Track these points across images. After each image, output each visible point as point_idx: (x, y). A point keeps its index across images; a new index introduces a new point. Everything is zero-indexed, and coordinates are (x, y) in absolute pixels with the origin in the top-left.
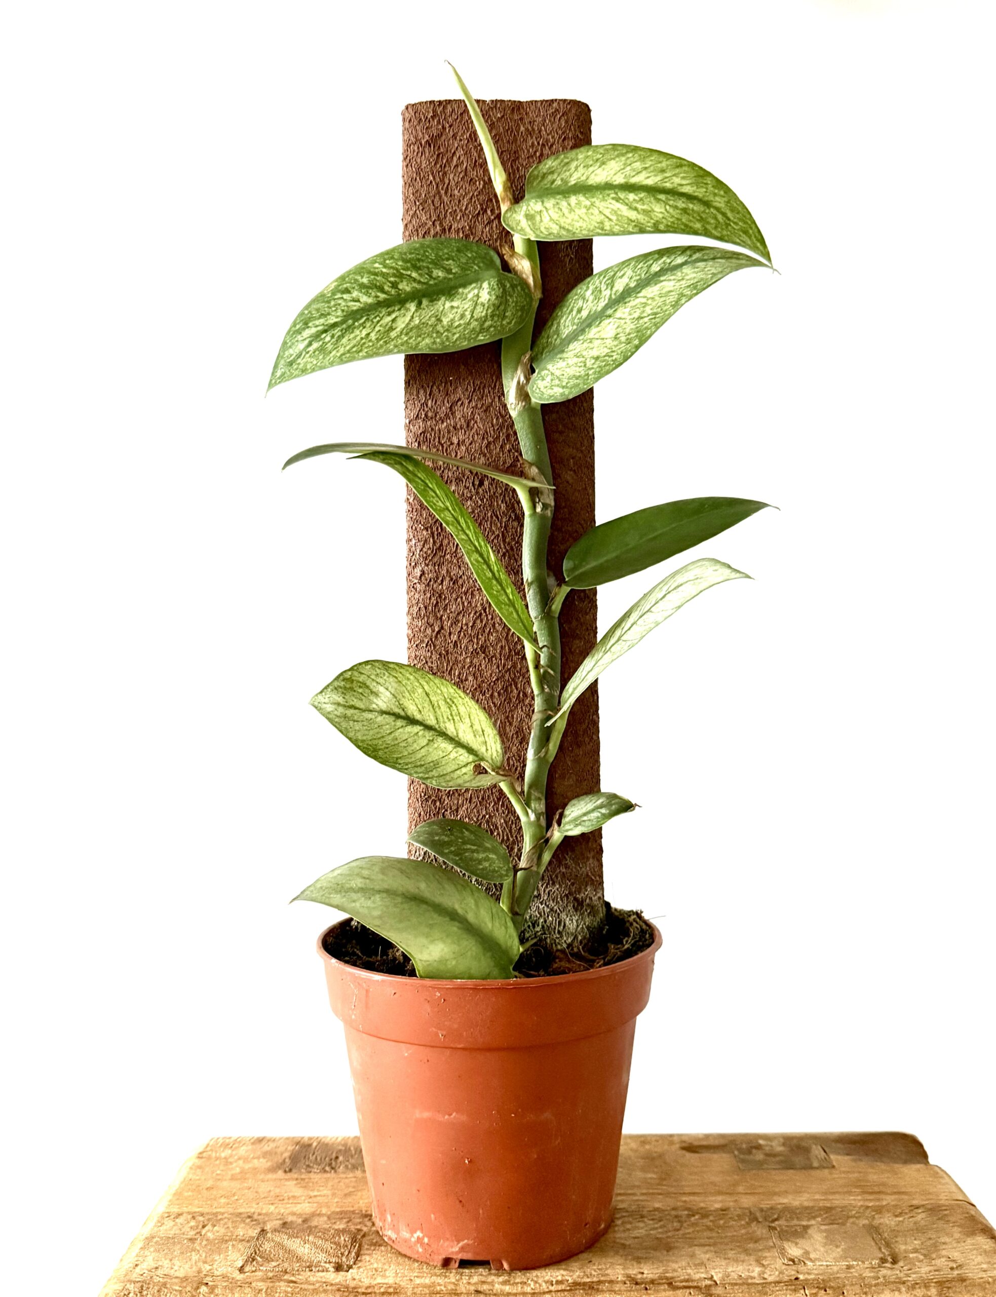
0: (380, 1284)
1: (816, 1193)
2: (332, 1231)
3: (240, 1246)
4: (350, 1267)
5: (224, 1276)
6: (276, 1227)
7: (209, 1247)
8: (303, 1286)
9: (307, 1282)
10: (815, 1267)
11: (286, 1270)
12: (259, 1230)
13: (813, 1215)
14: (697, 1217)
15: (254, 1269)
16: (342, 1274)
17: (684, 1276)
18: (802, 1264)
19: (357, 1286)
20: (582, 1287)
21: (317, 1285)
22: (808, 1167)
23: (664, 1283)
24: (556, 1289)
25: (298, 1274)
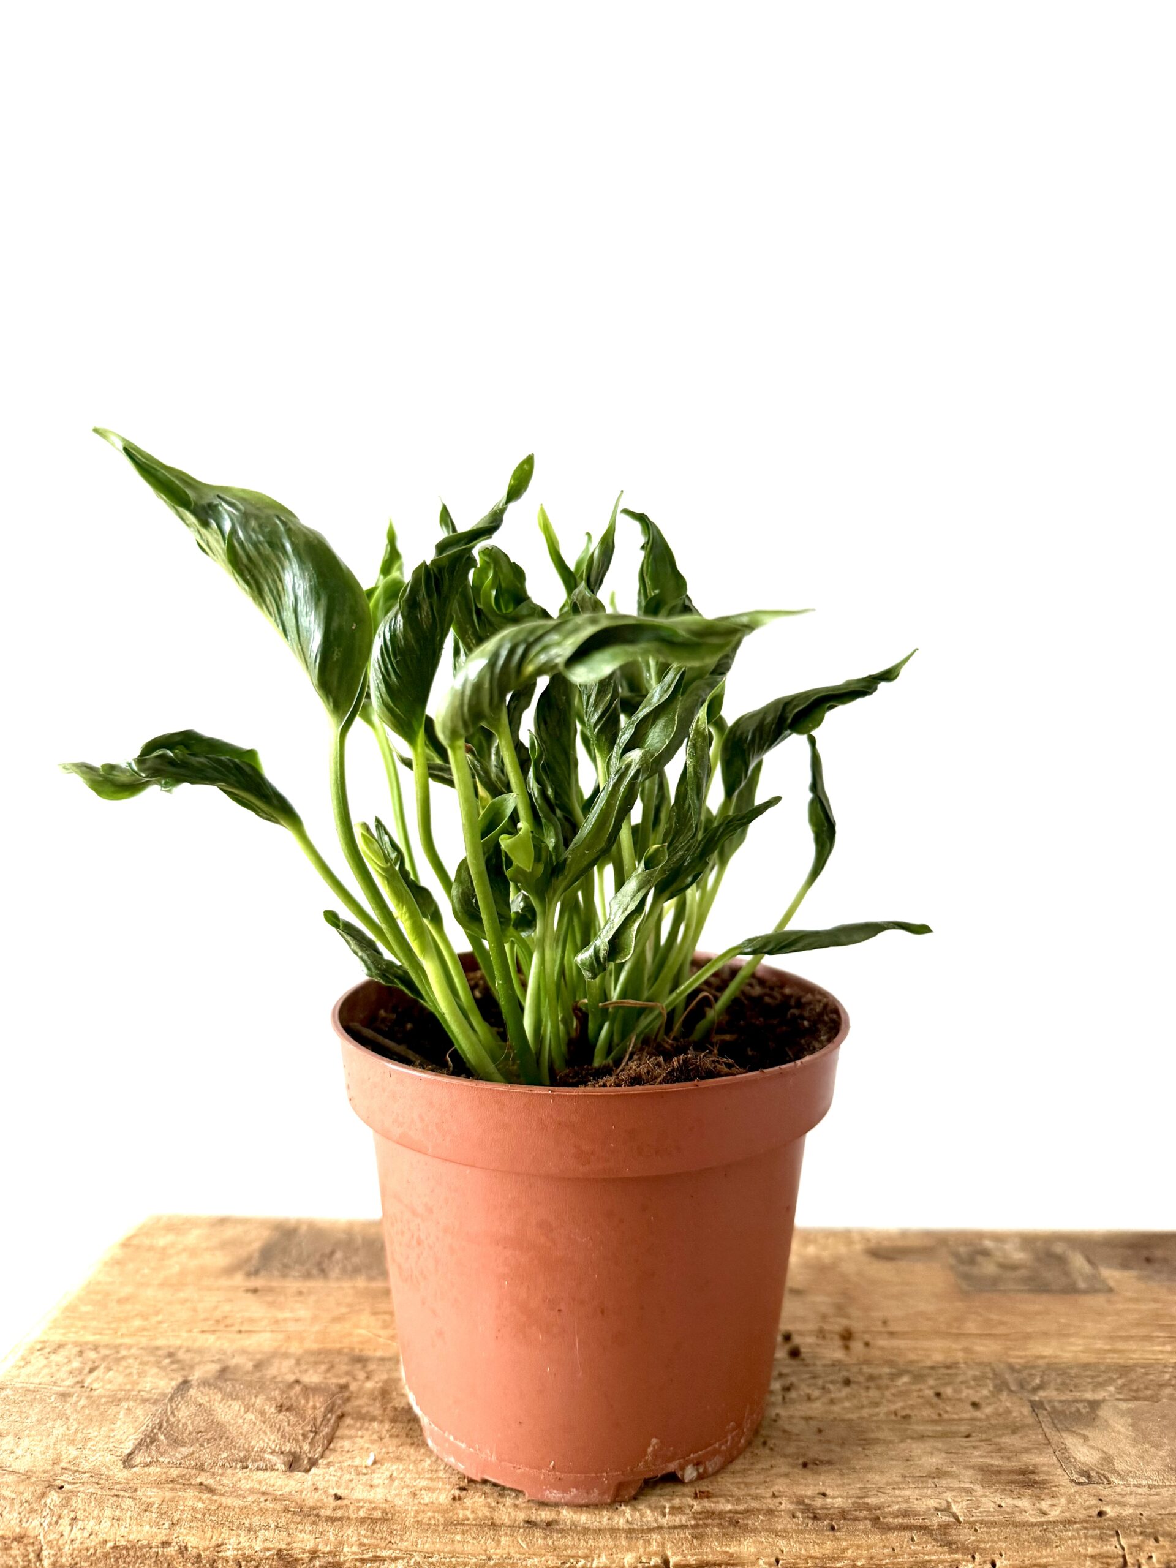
0: (359, 1501)
1: (1094, 1337)
2: (298, 1388)
3: (139, 1412)
4: (313, 1463)
5: (95, 1474)
6: (209, 1376)
7: (87, 1412)
8: (225, 1501)
9: (235, 1491)
10: (1129, 1490)
11: (202, 1465)
12: (180, 1380)
13: (1100, 1379)
14: (905, 1379)
15: (148, 1460)
16: (298, 1477)
17: (898, 1503)
18: (1106, 1482)
19: (319, 1504)
20: (717, 1521)
21: (249, 1499)
22: (1070, 1290)
23: (865, 1518)
24: (670, 1524)
25: (222, 1475)
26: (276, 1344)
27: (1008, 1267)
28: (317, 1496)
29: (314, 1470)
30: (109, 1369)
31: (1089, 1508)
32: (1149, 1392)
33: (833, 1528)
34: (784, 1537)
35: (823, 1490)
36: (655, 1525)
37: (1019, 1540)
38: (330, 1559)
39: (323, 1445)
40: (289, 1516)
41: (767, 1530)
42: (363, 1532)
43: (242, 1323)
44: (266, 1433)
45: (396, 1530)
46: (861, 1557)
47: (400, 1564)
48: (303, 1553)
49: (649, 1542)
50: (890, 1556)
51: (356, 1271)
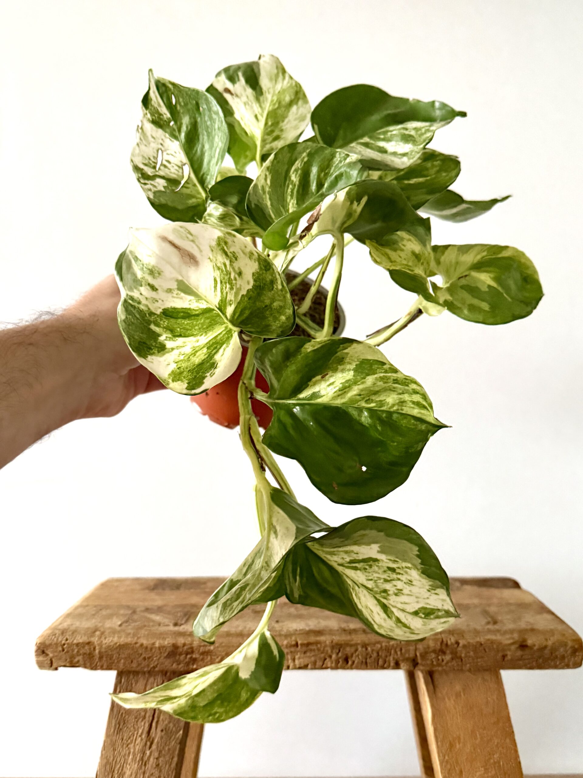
2: (174, 611)
3: (120, 617)
5: (110, 628)
6: (142, 610)
7: (103, 617)
12: (133, 611)
15: (127, 625)
20: (313, 633)
28: (184, 631)
29: (182, 626)
30: (107, 609)
34: (334, 636)
36: (294, 634)
39: (185, 621)
40: (176, 635)
41: (329, 634)
48: (181, 644)
51: (190, 589)
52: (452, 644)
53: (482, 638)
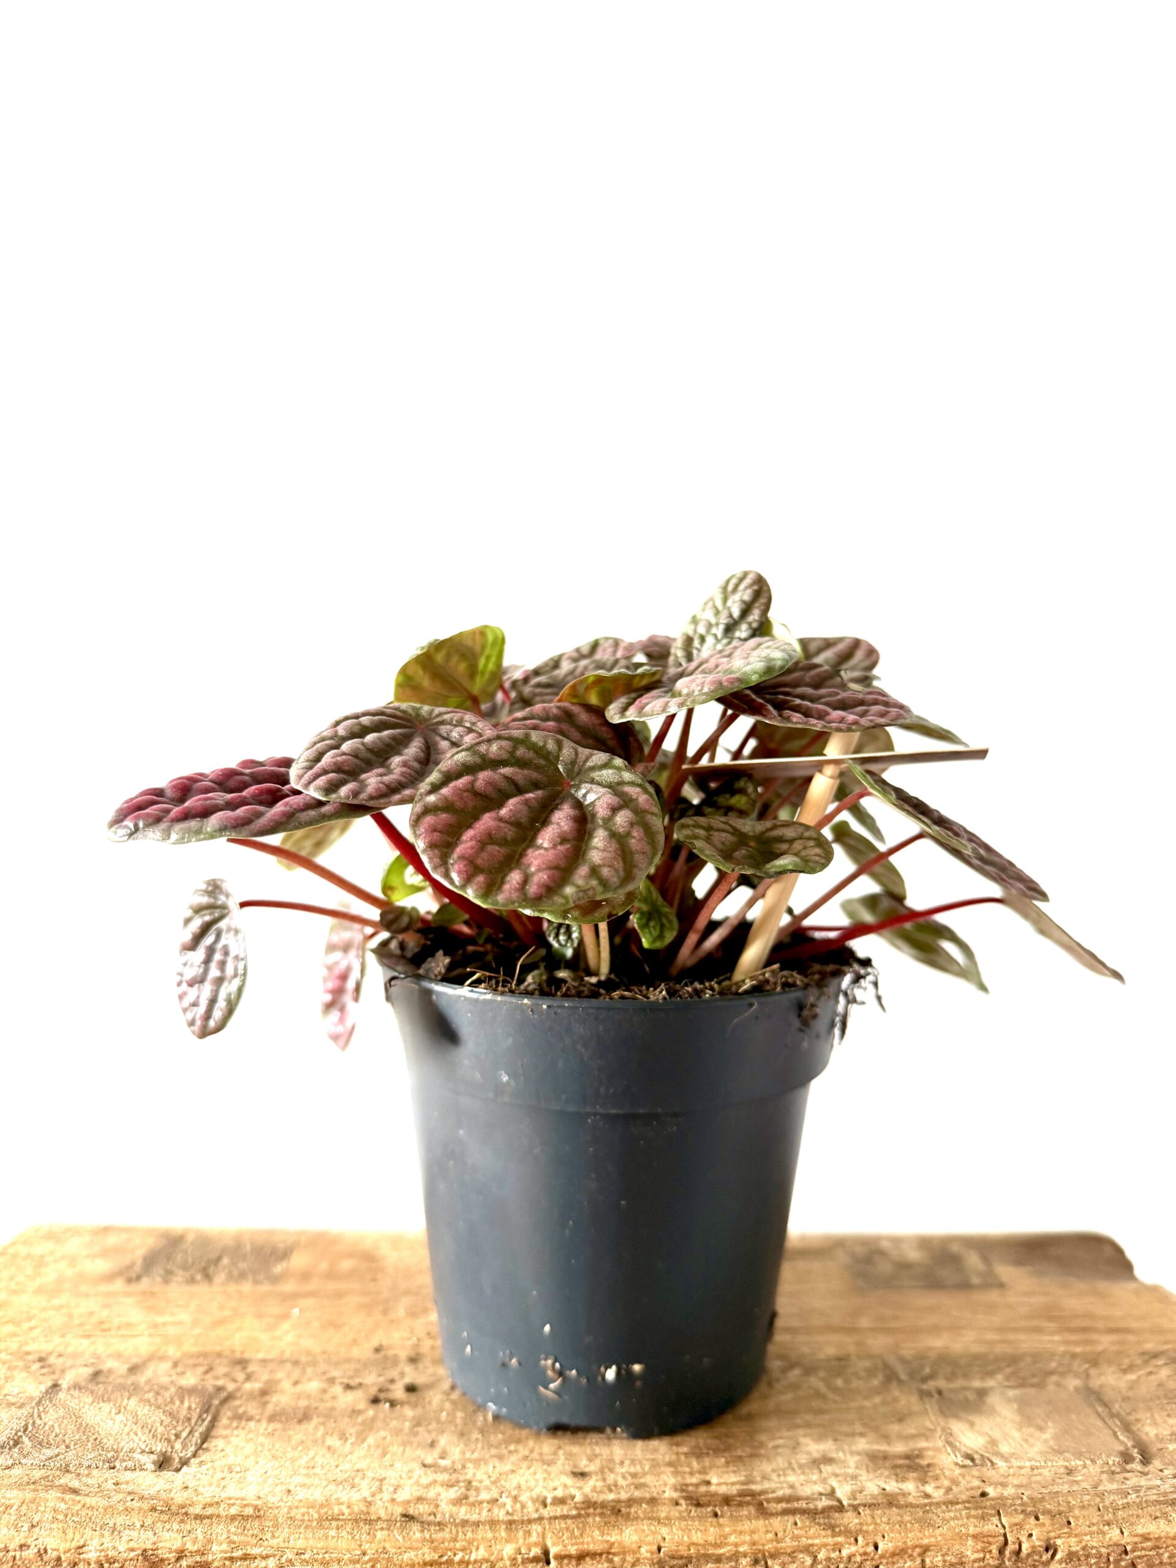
0: (230, 1499)
1: (985, 1329)
2: (173, 1390)
3: (3, 1415)
4: (185, 1462)
6: (80, 1379)
8: (89, 1501)
9: (99, 1492)
10: (1011, 1471)
11: (67, 1466)
12: (50, 1384)
13: (989, 1368)
14: (797, 1372)
15: (10, 1462)
16: (167, 1477)
17: (782, 1488)
18: (989, 1464)
19: (188, 1502)
20: (598, 1511)
21: (114, 1499)
22: (965, 1286)
23: (748, 1504)
24: (552, 1514)
25: (87, 1476)
26: (153, 1348)
27: (904, 1266)
28: (186, 1494)
29: (185, 1468)
31: (972, 1489)
32: (1035, 1380)
33: (716, 1515)
34: (665, 1525)
35: (708, 1478)
36: (536, 1516)
37: (902, 1522)
38: (198, 1559)
39: (196, 1444)
40: (156, 1514)
41: (649, 1518)
42: (233, 1530)
43: (119, 1328)
44: (136, 1434)
45: (269, 1527)
46: (743, 1543)
47: (271, 1562)
48: (170, 1553)
49: (528, 1533)
50: (771, 1541)
51: (242, 1276)
52: (1034, 1551)
53: (1126, 1534)
